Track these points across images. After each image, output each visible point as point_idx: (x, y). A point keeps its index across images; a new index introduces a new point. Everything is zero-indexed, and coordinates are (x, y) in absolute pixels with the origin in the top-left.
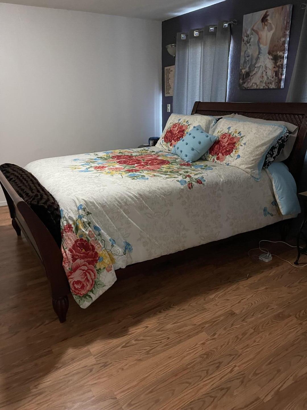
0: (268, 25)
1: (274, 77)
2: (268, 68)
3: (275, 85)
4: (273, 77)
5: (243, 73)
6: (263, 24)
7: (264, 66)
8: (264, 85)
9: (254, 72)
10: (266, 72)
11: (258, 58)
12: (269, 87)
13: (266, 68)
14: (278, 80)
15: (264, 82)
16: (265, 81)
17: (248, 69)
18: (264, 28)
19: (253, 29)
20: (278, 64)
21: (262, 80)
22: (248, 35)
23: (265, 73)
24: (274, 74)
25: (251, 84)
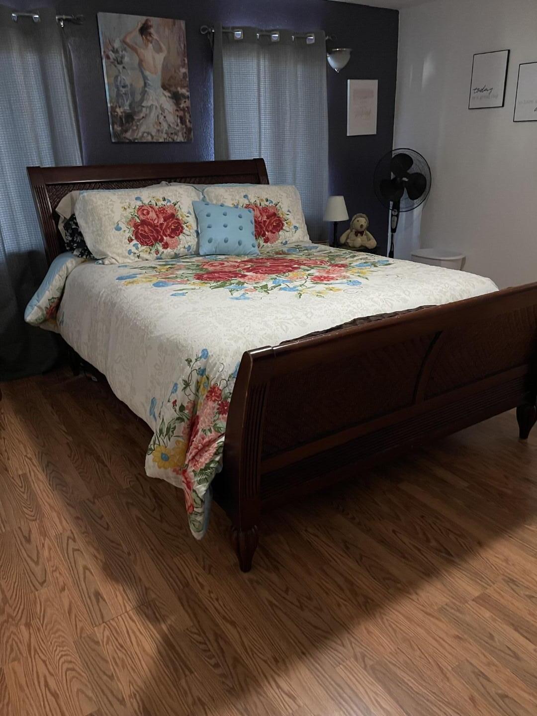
0: (153, 42)
1: (179, 124)
2: (166, 111)
3: (183, 136)
4: (177, 125)
5: (120, 114)
6: (143, 38)
7: (158, 107)
8: (165, 136)
9: (142, 115)
10: (165, 117)
11: (144, 93)
12: (174, 140)
13: (163, 110)
14: (186, 130)
15: (164, 131)
16: (166, 130)
17: (128, 108)
18: (147, 46)
19: (124, 42)
20: (182, 106)
21: (159, 128)
22: (117, 50)
23: (163, 117)
24: (179, 121)
25: (140, 134)
